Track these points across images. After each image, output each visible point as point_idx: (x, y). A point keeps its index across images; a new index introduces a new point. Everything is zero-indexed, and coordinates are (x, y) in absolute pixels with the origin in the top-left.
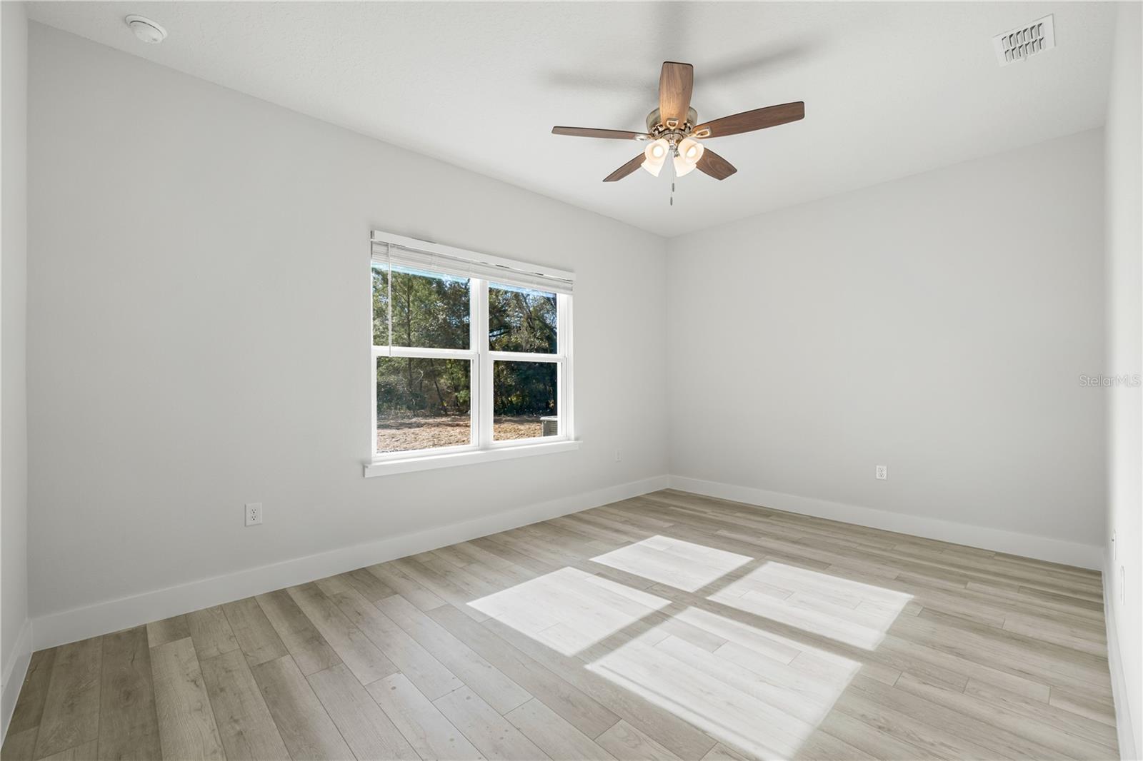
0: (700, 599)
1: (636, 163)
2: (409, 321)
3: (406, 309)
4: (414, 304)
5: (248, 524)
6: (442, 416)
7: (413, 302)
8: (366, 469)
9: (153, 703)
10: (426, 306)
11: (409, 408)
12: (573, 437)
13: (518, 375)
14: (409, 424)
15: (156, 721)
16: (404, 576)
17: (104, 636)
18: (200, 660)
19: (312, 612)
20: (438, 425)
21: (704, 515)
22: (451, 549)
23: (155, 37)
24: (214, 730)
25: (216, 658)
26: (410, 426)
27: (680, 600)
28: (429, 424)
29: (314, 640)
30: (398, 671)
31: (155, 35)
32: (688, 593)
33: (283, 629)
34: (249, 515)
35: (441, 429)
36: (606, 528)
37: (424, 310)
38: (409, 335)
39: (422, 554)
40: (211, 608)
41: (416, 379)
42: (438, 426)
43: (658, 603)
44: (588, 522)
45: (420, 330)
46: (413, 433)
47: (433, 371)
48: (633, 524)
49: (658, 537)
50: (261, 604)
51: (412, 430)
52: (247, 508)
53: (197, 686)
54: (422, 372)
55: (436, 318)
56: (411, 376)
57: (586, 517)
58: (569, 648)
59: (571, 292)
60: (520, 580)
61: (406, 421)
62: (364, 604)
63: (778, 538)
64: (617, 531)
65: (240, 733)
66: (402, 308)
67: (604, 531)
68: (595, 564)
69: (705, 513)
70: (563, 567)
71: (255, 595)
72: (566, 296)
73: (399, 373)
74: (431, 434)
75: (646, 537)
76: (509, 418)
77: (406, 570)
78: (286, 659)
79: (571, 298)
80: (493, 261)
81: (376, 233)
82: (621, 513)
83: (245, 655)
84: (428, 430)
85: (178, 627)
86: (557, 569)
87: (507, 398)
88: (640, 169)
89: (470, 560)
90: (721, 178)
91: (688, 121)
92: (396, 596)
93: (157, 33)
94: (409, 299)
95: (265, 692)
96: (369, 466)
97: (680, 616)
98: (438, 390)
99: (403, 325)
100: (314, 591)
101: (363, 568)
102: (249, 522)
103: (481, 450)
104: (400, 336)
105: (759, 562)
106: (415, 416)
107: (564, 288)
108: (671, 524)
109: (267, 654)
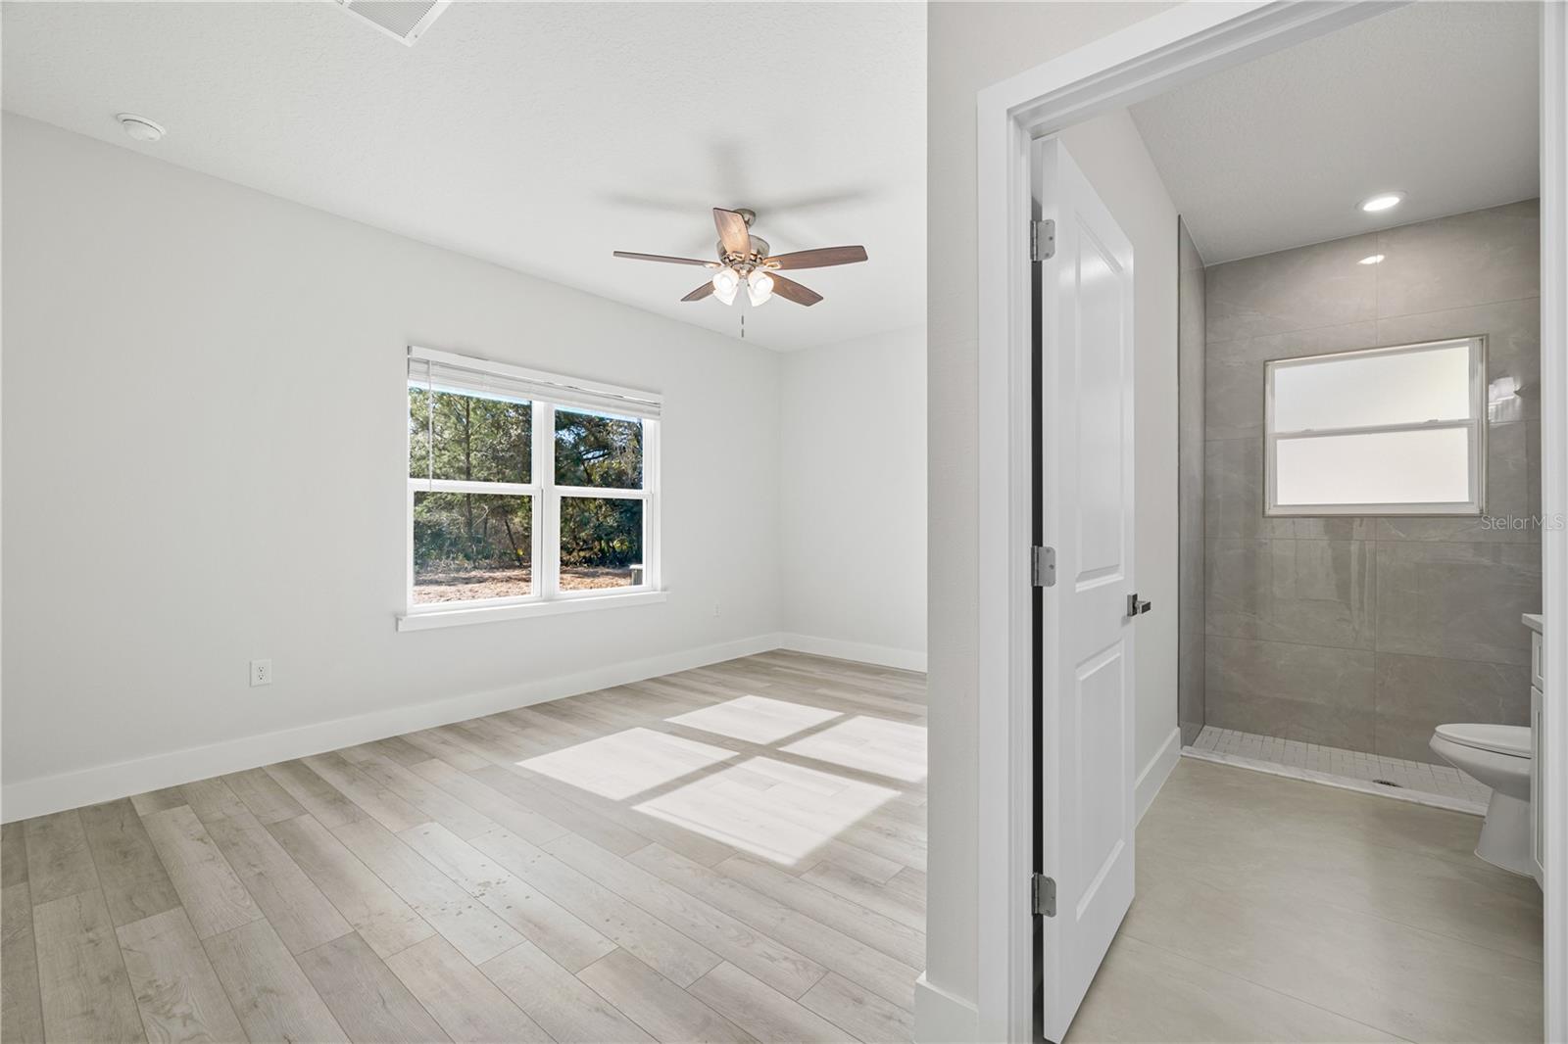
0: (773, 751)
1: (706, 290)
2: (468, 437)
3: (464, 420)
4: (476, 414)
5: (253, 684)
6: (514, 567)
7: (474, 409)
8: (400, 622)
9: (157, 858)
10: (493, 416)
11: (468, 557)
12: (659, 586)
13: (621, 513)
14: (465, 579)
15: (164, 871)
16: (444, 742)
17: (79, 809)
18: (203, 823)
19: (331, 777)
20: (509, 579)
21: (808, 674)
22: (504, 716)
23: (153, 136)
24: (231, 873)
25: (223, 820)
26: (467, 581)
27: (747, 750)
28: (494, 579)
29: (338, 801)
30: (432, 820)
31: (151, 133)
32: (761, 745)
33: (298, 792)
34: (255, 674)
35: (510, 585)
36: (693, 690)
37: (490, 421)
38: (468, 455)
39: (469, 721)
40: (209, 780)
41: (480, 516)
42: (507, 581)
43: (723, 754)
44: (674, 685)
45: (484, 449)
46: (471, 591)
47: (503, 507)
48: (725, 686)
49: (750, 698)
50: (270, 773)
51: (470, 586)
52: (253, 666)
53: (205, 843)
54: (486, 507)
55: (507, 434)
56: (470, 512)
57: (673, 680)
58: (617, 793)
59: (658, 417)
60: (578, 740)
61: (462, 575)
62: (396, 769)
63: (879, 694)
64: (705, 692)
65: (261, 874)
66: (459, 418)
67: (692, 694)
68: (669, 724)
69: (812, 672)
70: (631, 727)
71: (262, 765)
72: (652, 422)
73: (453, 508)
74: (496, 592)
75: (735, 698)
76: (607, 570)
77: (448, 736)
78: (306, 818)
79: (658, 424)
80: (560, 381)
81: (414, 348)
82: (715, 675)
83: (257, 817)
84: (492, 586)
85: (170, 798)
86: (623, 730)
87: (608, 544)
88: (711, 296)
89: (526, 724)
90: (808, 304)
91: (759, 252)
92: (435, 760)
93: (155, 133)
94: (468, 406)
95: (285, 844)
96: (404, 619)
97: (743, 765)
98: (509, 532)
99: (459, 442)
100: (336, 760)
101: (396, 737)
102: (255, 681)
103: (544, 601)
104: (455, 457)
105: (848, 716)
106: (475, 568)
107: (649, 412)
108: (768, 685)
109: (283, 814)
